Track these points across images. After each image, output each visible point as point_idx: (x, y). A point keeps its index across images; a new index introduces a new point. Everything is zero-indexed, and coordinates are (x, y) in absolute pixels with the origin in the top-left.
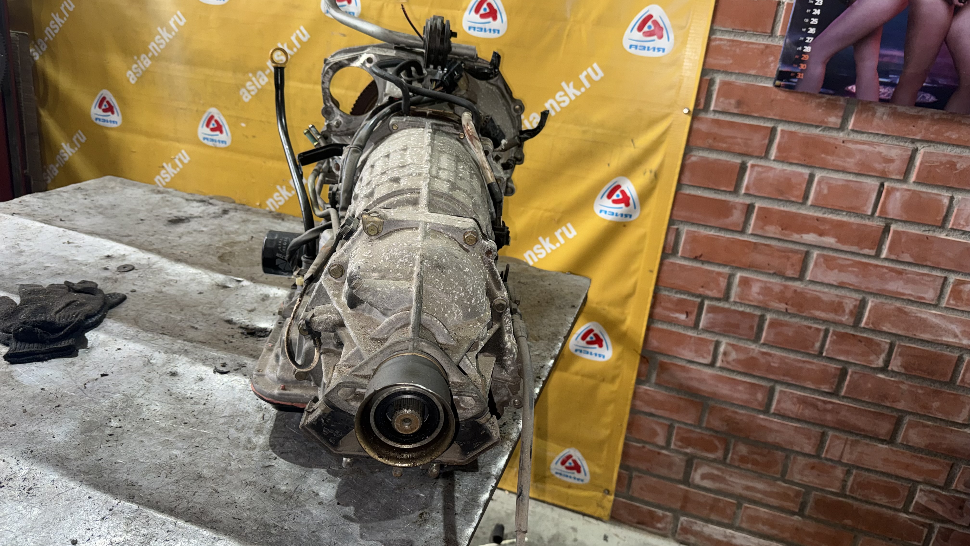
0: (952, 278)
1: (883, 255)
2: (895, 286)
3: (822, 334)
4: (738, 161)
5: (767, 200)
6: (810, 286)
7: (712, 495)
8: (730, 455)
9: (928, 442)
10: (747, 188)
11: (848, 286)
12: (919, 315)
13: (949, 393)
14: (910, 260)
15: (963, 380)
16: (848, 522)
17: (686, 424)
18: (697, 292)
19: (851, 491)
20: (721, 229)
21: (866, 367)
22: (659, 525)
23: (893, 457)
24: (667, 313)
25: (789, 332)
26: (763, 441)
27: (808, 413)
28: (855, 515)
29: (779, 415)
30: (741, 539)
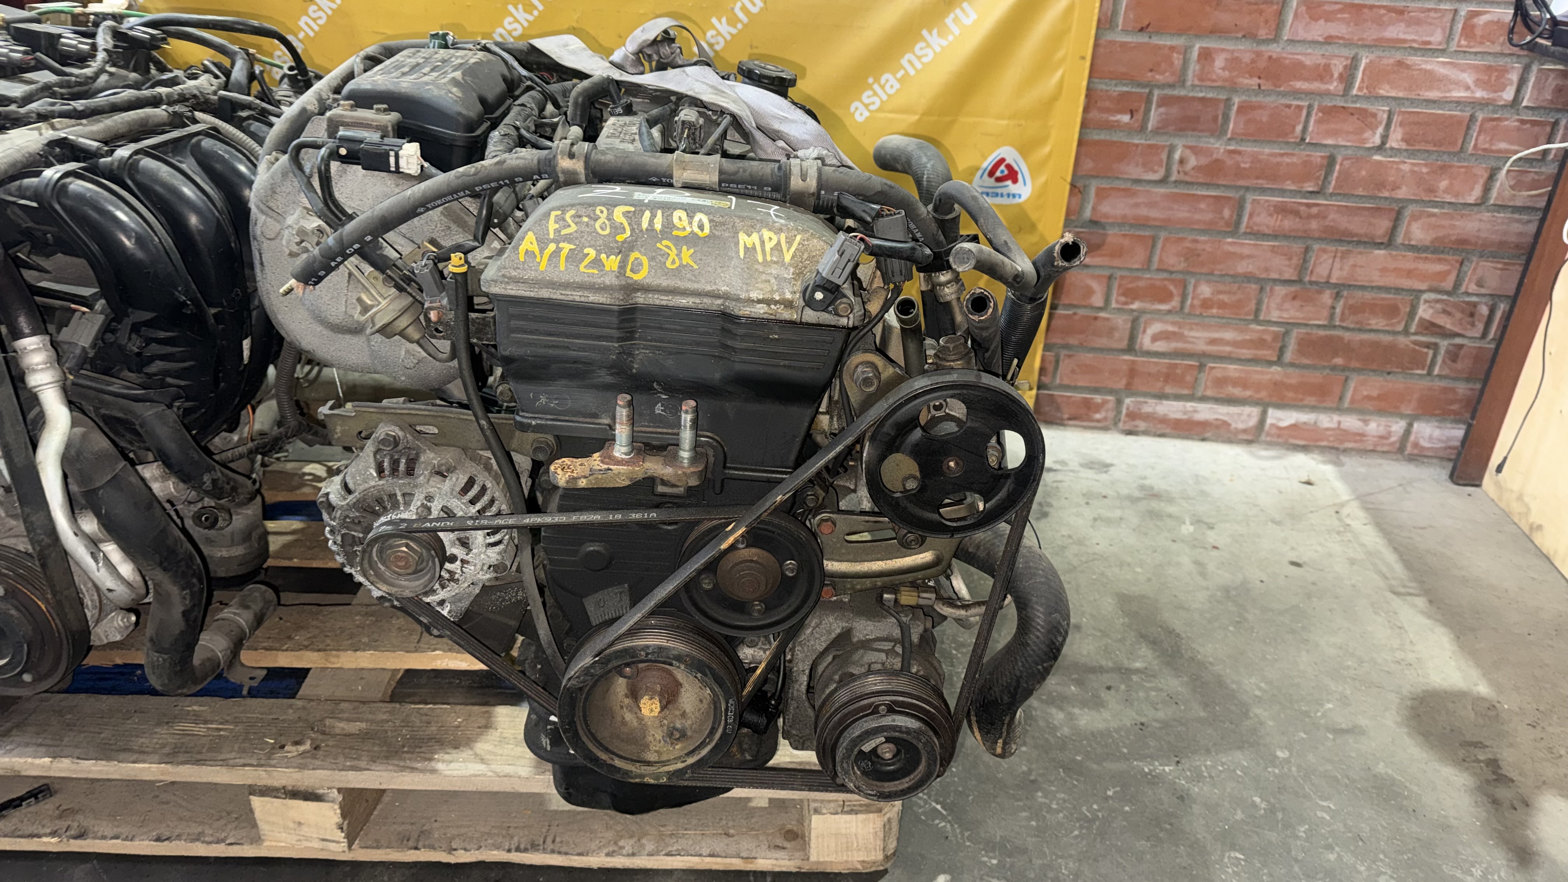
0: (1464, 10)
2: (1396, 32)
3: (1304, 112)
6: (1288, 48)
7: (1166, 361)
8: (1189, 302)
9: (1434, 236)
11: (1336, 41)
12: (1424, 66)
13: (1459, 167)
15: (1475, 147)
16: (1339, 361)
17: (1131, 270)
18: (1144, 79)
19: (1342, 320)
21: (1359, 148)
22: (1098, 416)
23: (1392, 265)
24: (1105, 116)
25: (1264, 116)
26: (1232, 273)
27: (1289, 223)
28: (1347, 349)
29: (1250, 233)
30: (1205, 412)
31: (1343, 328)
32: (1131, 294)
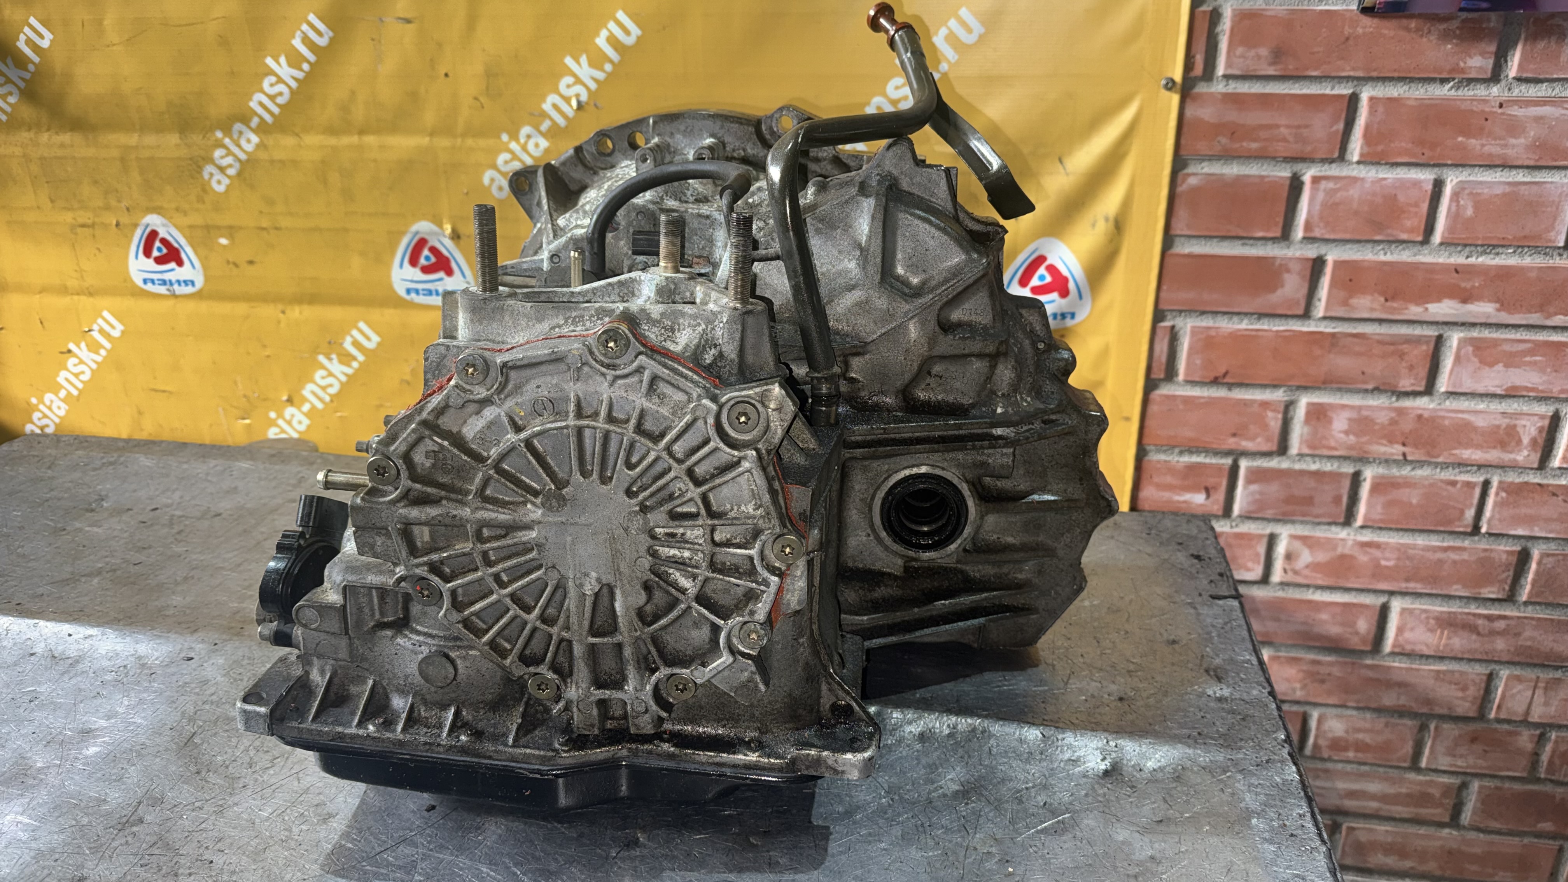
4: (1284, 173)
5: (1349, 246)
6: (1448, 403)
10: (1308, 226)
11: (1525, 393)
16: (1547, 826)
18: (1225, 447)
19: (1548, 771)
20: (1261, 316)
24: (1166, 495)
25: (1413, 497)
26: (1376, 705)
27: (1460, 641)
28: (1559, 811)
31: (1552, 781)
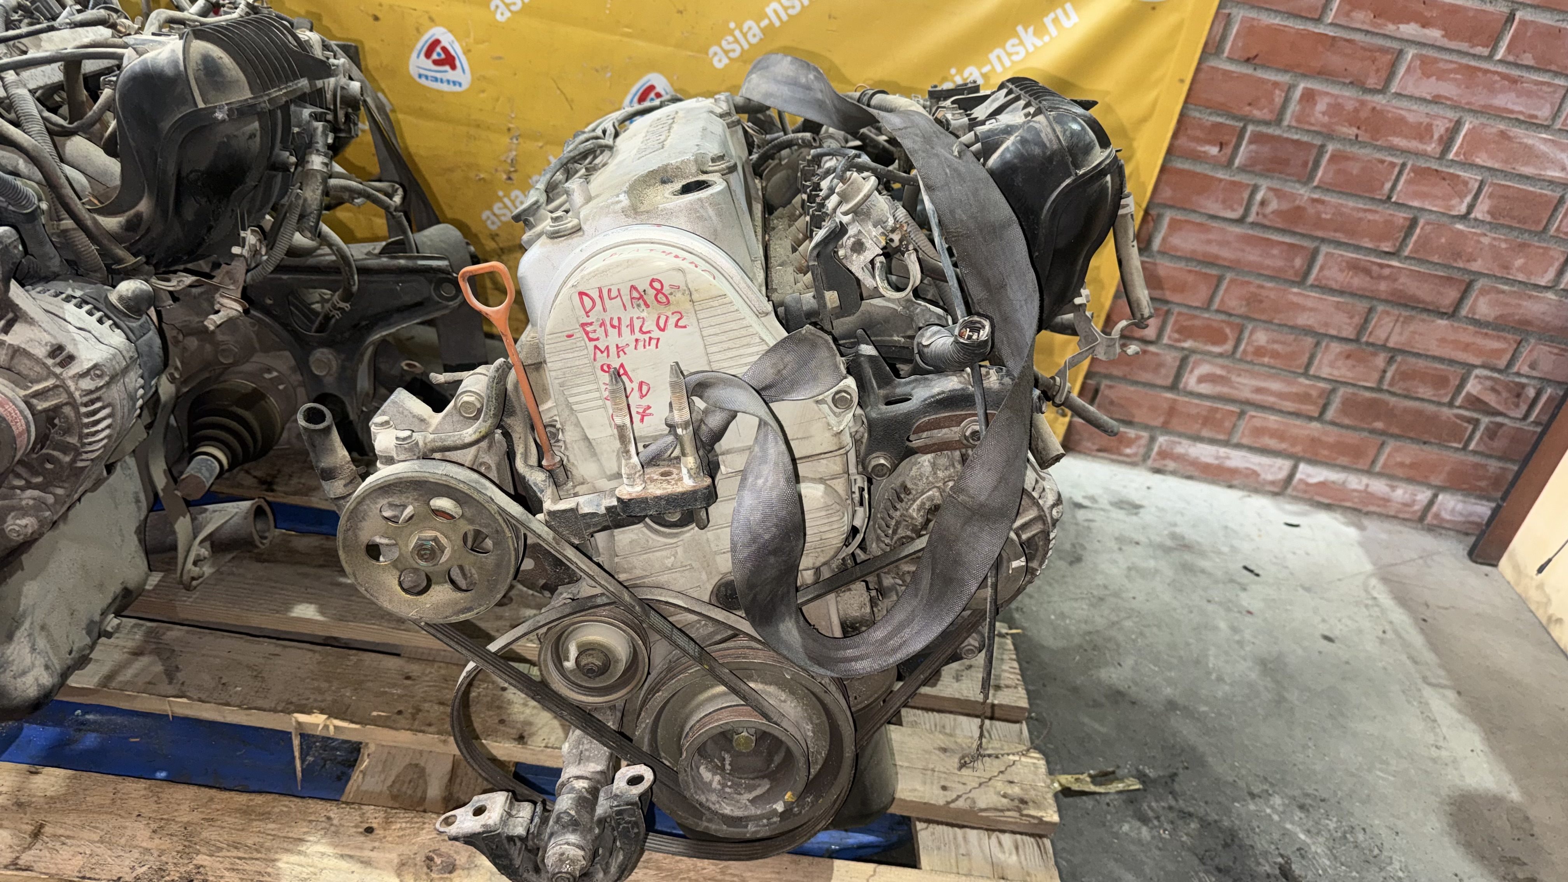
1: (1498, 57)
2: (1505, 100)
3: (1397, 170)
6: (1394, 101)
7: (1208, 404)
8: (1242, 347)
9: (1499, 313)
11: (1444, 101)
12: (1525, 140)
13: (1538, 247)
14: (1531, 63)
15: (1558, 229)
16: (1379, 425)
17: (1190, 307)
18: (1241, 113)
19: (1391, 384)
20: (1290, 15)
21: (1443, 214)
22: (1128, 451)
23: (1451, 336)
24: (1192, 145)
25: (1355, 169)
26: (1291, 323)
27: (1358, 281)
28: (1390, 414)
29: (1317, 286)
30: (1237, 459)
31: (1390, 392)
32: (1185, 332)
